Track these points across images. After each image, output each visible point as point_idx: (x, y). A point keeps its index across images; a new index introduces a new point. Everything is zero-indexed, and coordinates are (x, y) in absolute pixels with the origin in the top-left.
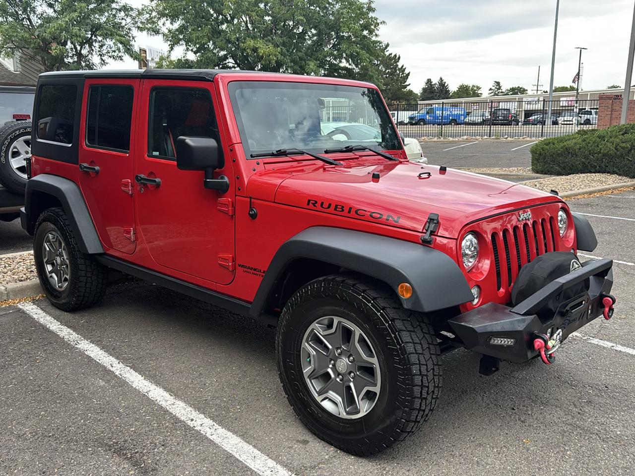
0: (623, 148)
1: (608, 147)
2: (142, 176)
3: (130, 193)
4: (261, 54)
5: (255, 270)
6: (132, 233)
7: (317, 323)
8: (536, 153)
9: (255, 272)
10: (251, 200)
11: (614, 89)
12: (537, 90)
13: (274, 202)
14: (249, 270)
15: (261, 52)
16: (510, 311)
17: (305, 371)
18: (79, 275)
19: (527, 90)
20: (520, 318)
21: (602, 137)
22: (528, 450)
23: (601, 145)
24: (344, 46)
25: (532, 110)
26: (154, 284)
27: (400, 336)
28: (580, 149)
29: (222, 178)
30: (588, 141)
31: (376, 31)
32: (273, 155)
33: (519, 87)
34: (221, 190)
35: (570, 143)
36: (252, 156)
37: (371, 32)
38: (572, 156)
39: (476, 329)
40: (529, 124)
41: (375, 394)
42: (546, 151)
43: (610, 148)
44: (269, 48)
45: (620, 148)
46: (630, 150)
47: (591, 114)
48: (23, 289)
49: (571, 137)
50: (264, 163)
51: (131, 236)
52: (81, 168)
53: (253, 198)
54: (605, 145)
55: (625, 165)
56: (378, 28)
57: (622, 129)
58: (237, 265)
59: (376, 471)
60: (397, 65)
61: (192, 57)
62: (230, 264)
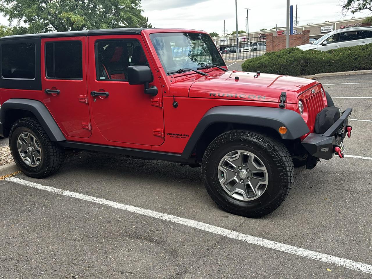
0: (290, 61)
1: (282, 61)
2: (95, 92)
3: (87, 102)
4: (73, 21)
5: (178, 135)
6: (89, 125)
7: (227, 155)
8: (245, 68)
9: (178, 136)
10: (174, 97)
11: (263, 31)
12: (225, 34)
13: (189, 97)
14: (174, 136)
15: (73, 19)
16: (323, 136)
17: (221, 181)
18: (50, 155)
19: (218, 34)
20: (329, 138)
21: (279, 56)
22: (329, 202)
23: (279, 60)
24: (122, 14)
25: (223, 45)
26: (80, 158)
27: (279, 154)
28: (268, 63)
29: (153, 87)
30: (272, 58)
31: (139, 4)
32: (177, 72)
33: (214, 33)
34: (154, 94)
35: (263, 60)
36: (168, 74)
37: (136, 4)
38: (265, 67)
39: (316, 145)
40: (225, 53)
41: (266, 185)
42: (251, 66)
43: (284, 61)
44: (77, 17)
45: (289, 61)
46: (293, 62)
47: (257, 45)
48: (5, 170)
49: (263, 57)
50: (175, 77)
51: (88, 128)
52: (46, 92)
53: (175, 96)
54: (281, 59)
55: (292, 70)
56: (140, 2)
57: (288, 51)
58: (166, 134)
59: (269, 223)
60: (147, 24)
61: (27, 26)
62: (162, 134)
